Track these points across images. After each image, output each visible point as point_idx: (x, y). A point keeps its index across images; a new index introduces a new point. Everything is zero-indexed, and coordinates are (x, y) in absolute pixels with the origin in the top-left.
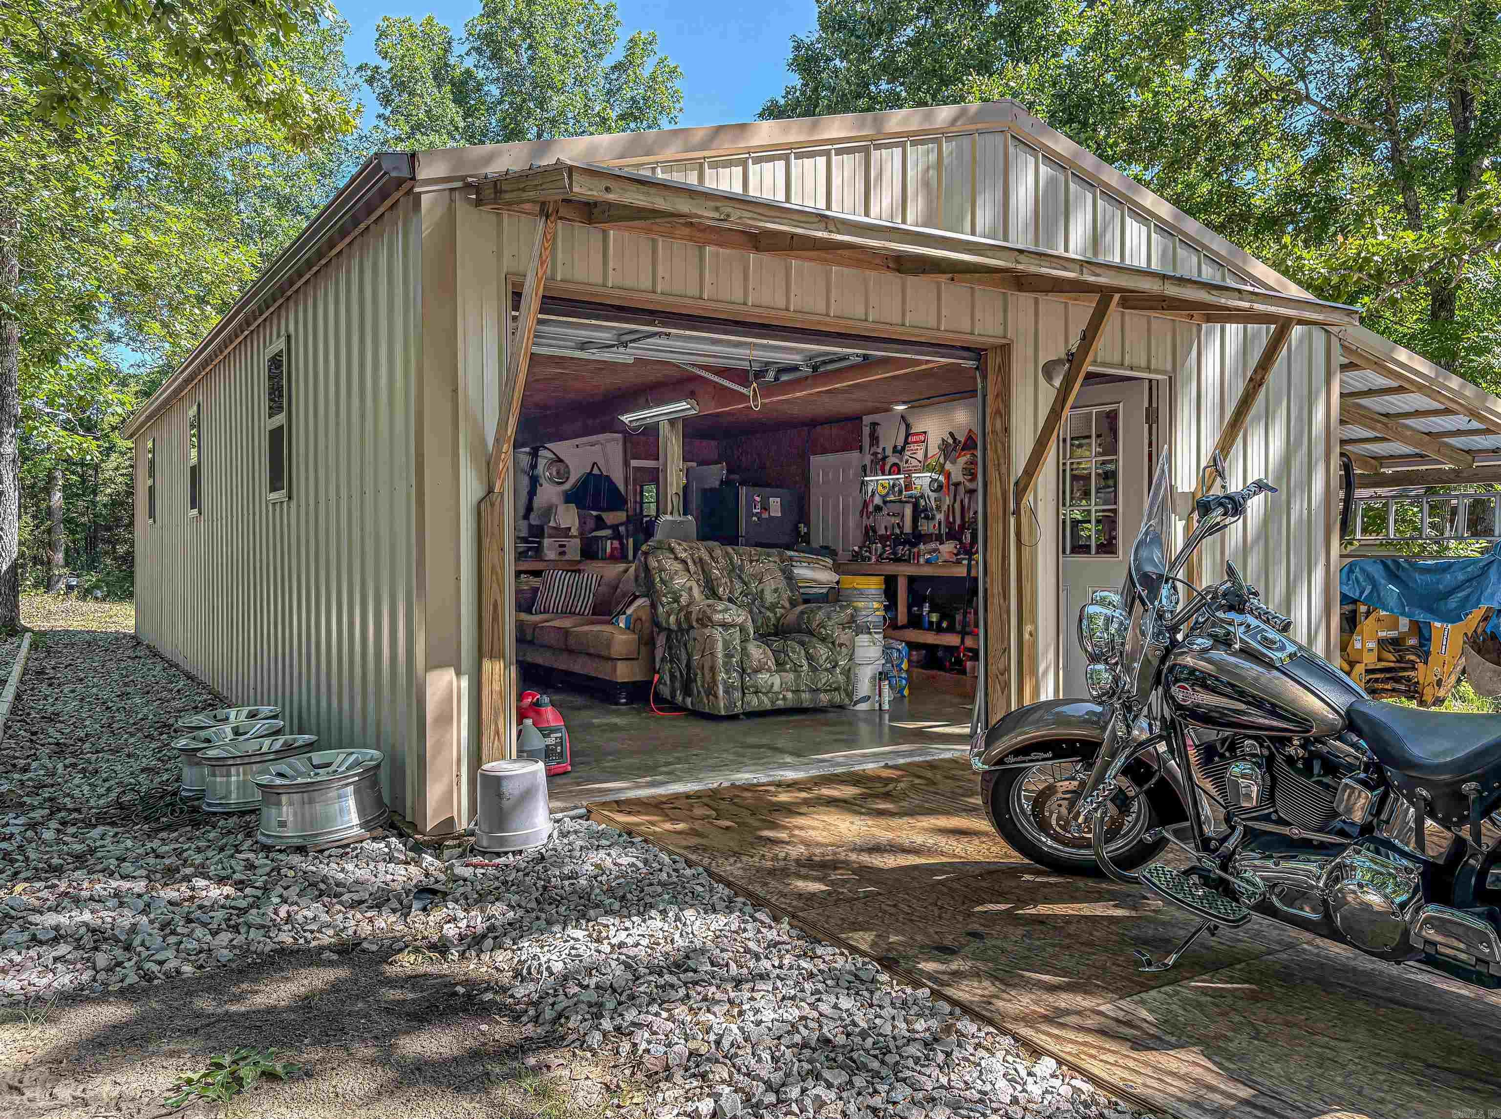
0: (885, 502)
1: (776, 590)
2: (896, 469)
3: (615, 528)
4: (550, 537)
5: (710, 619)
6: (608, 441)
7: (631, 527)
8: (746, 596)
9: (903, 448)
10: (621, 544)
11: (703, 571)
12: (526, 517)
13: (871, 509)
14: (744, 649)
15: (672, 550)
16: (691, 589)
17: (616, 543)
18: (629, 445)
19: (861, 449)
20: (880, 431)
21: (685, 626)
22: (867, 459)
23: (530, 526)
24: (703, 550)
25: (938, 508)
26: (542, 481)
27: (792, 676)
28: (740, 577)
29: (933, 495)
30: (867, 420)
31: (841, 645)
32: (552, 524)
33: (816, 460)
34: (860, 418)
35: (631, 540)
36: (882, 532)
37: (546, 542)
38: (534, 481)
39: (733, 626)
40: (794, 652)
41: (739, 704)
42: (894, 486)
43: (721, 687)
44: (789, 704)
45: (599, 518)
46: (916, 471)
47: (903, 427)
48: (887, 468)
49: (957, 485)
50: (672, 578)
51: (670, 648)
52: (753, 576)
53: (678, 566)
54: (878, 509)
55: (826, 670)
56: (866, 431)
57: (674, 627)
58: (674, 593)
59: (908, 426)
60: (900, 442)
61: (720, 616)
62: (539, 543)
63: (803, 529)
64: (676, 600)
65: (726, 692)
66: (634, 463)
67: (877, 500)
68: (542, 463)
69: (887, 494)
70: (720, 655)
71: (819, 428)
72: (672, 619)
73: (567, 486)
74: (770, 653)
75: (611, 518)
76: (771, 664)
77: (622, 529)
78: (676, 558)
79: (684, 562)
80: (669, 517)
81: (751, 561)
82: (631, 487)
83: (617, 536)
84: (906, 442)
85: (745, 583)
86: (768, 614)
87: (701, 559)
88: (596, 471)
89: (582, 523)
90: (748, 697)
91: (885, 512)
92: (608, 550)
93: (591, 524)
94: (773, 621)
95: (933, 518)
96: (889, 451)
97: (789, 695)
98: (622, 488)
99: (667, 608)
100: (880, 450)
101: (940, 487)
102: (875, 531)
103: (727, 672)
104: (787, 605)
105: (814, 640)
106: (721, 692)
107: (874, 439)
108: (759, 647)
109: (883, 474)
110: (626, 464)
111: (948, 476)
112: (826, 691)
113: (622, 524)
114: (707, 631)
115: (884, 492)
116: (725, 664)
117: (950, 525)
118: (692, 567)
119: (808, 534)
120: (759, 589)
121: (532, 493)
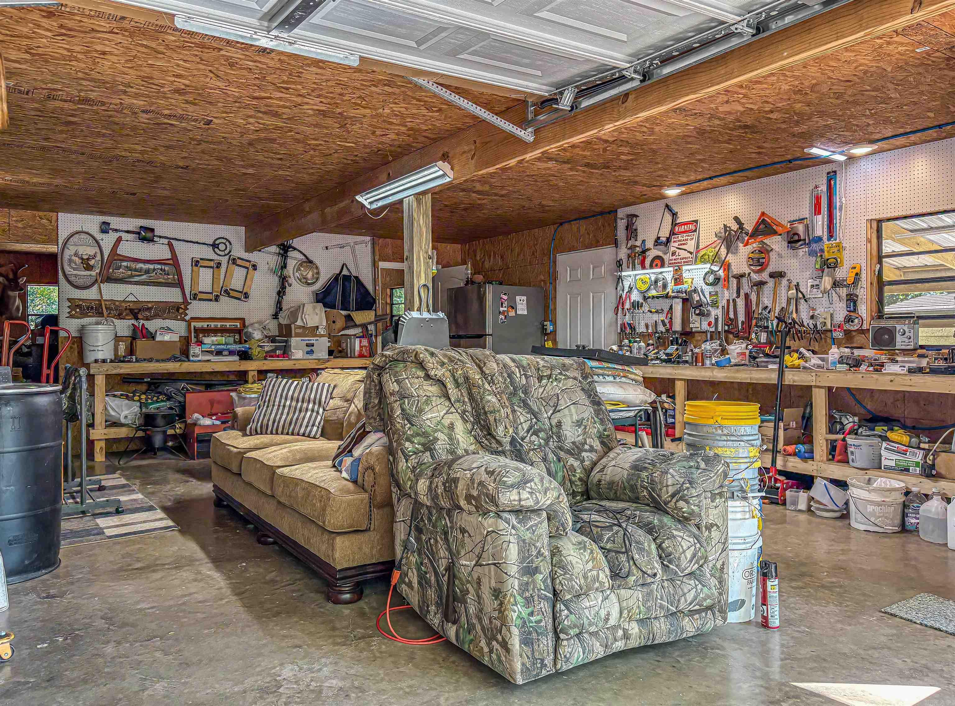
0: (645, 299)
1: (579, 423)
2: (659, 262)
3: (364, 326)
4: (297, 335)
5: (493, 500)
6: (356, 243)
7: (380, 325)
8: (536, 433)
9: (668, 240)
10: (370, 343)
11: (470, 395)
12: (275, 316)
13: (627, 306)
14: (555, 552)
15: (421, 365)
16: (451, 427)
17: (365, 342)
18: (377, 249)
19: (616, 243)
20: (639, 224)
21: (444, 503)
22: (623, 253)
23: (280, 325)
24: (469, 364)
25: (714, 304)
26: (292, 280)
27: (639, 594)
28: (526, 405)
29: (708, 289)
30: (622, 213)
31: (709, 527)
32: (299, 323)
33: (562, 259)
34: (614, 212)
35: (380, 339)
36: (641, 329)
37: (294, 341)
38: (283, 281)
39: (536, 511)
40: (641, 550)
41: (549, 661)
42: (656, 282)
43: (515, 631)
44: (633, 643)
45: (349, 318)
46: (687, 263)
47: (668, 218)
48: (648, 262)
49: (739, 277)
50: (421, 411)
51: (419, 531)
52: (545, 400)
53: (433, 389)
54: (636, 305)
55: (691, 574)
56: (621, 224)
57: (425, 500)
58: (425, 435)
59: (674, 215)
60: (664, 233)
61: (514, 496)
62: (286, 342)
63: (550, 328)
64: (428, 447)
65: (526, 641)
66: (383, 265)
67: (635, 296)
68: (291, 264)
69: (649, 289)
70: (513, 570)
71: (566, 226)
72: (422, 485)
73: (318, 286)
74: (600, 556)
75: (360, 317)
76: (604, 576)
77: (371, 328)
78: (428, 377)
79: (441, 383)
80: (415, 314)
81: (540, 379)
82: (380, 288)
83: (366, 334)
84: (672, 233)
85: (535, 414)
86: (572, 461)
87: (467, 379)
88: (345, 272)
89: (331, 322)
90: (566, 648)
91: (646, 308)
92: (357, 348)
93: (340, 323)
94: (579, 473)
95: (708, 315)
96: (650, 244)
97: (634, 629)
98: (370, 288)
99: (413, 461)
100: (638, 243)
101: (717, 280)
102: (633, 328)
103: (528, 601)
104: (597, 445)
105: (667, 520)
106: (515, 643)
107: (631, 231)
108: (582, 546)
109: (644, 267)
110: (375, 265)
111: (726, 266)
112: (692, 613)
113: (370, 323)
114: (489, 523)
115: (644, 288)
116: (524, 587)
117: (730, 322)
118: (453, 392)
119: (554, 332)
120: (554, 422)
121: (281, 293)
